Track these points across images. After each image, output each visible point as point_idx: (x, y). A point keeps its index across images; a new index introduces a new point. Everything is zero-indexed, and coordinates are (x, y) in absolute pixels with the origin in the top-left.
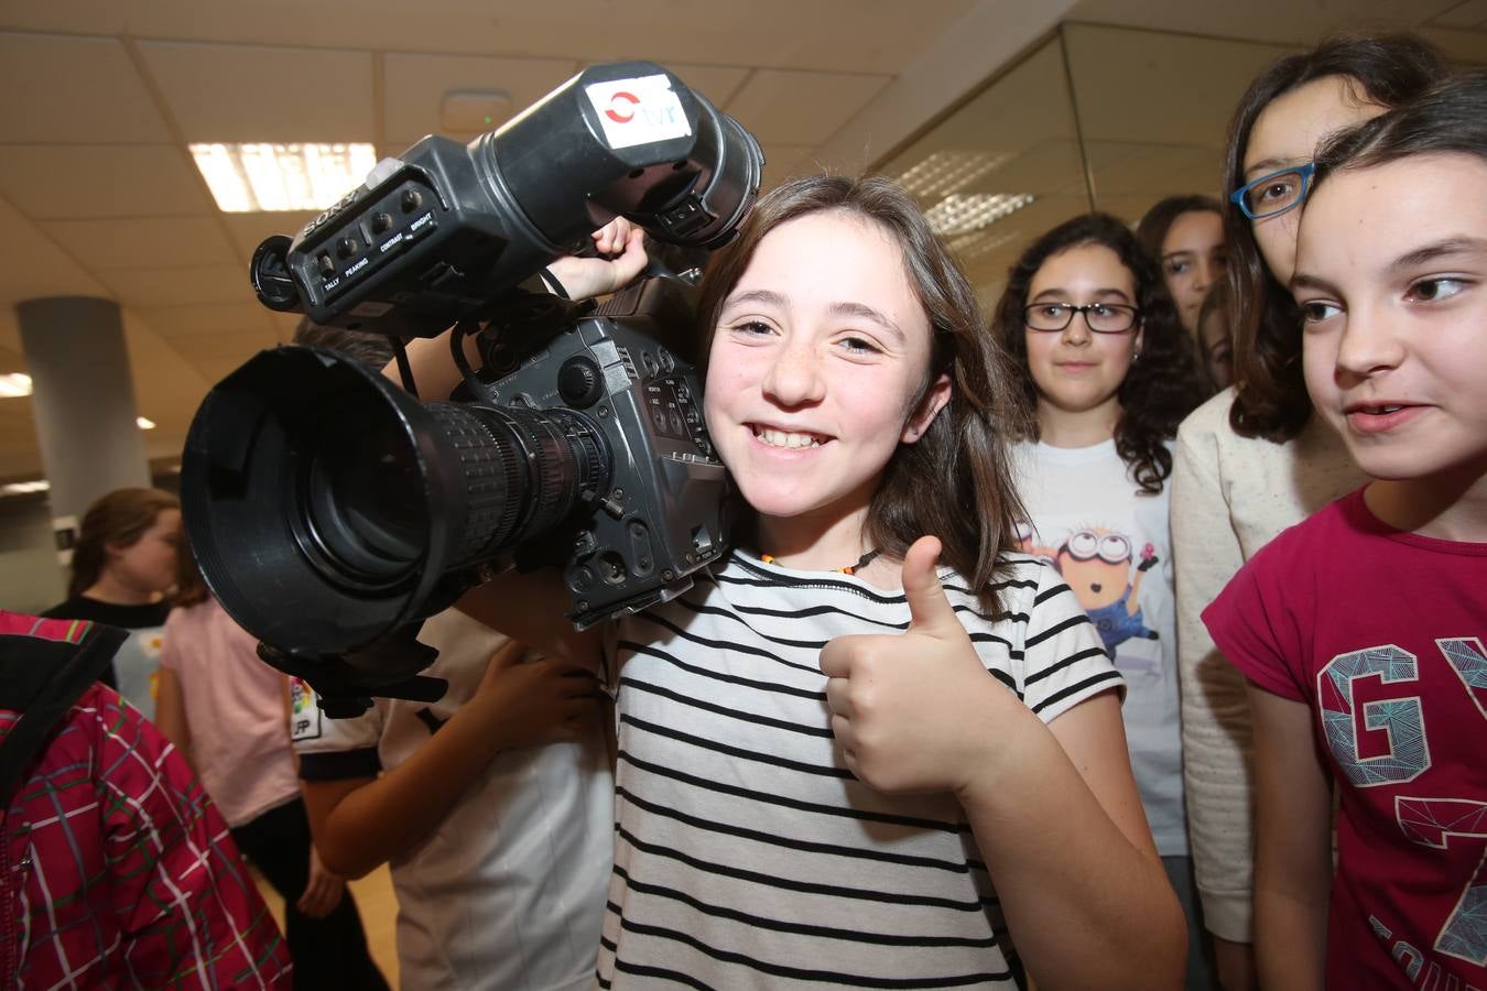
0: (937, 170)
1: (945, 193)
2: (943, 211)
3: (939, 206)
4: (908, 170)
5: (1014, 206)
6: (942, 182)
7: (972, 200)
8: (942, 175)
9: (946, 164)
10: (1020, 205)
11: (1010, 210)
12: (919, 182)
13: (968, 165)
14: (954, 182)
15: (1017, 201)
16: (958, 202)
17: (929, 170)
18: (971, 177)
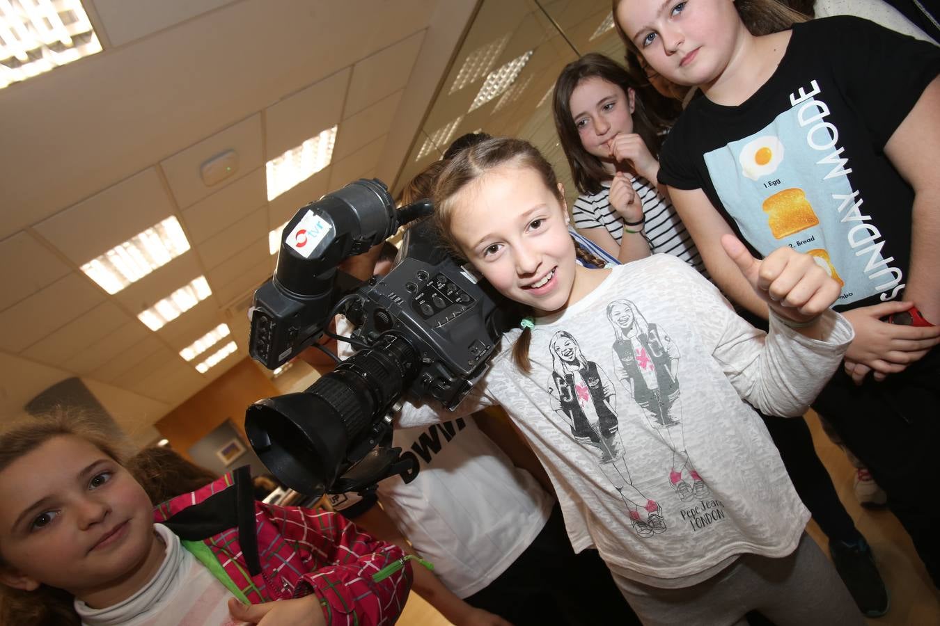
0: (473, 65)
1: (484, 75)
2: (489, 85)
3: (485, 83)
4: (458, 73)
5: (525, 60)
6: (479, 70)
7: (500, 71)
8: (477, 66)
9: (477, 59)
10: (527, 58)
11: (523, 64)
12: (467, 76)
13: (488, 53)
14: (485, 66)
15: (525, 58)
16: (494, 76)
17: (469, 67)
18: (493, 58)
